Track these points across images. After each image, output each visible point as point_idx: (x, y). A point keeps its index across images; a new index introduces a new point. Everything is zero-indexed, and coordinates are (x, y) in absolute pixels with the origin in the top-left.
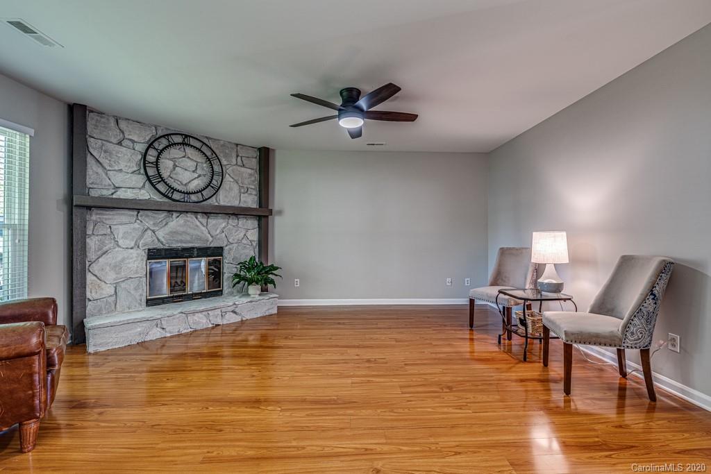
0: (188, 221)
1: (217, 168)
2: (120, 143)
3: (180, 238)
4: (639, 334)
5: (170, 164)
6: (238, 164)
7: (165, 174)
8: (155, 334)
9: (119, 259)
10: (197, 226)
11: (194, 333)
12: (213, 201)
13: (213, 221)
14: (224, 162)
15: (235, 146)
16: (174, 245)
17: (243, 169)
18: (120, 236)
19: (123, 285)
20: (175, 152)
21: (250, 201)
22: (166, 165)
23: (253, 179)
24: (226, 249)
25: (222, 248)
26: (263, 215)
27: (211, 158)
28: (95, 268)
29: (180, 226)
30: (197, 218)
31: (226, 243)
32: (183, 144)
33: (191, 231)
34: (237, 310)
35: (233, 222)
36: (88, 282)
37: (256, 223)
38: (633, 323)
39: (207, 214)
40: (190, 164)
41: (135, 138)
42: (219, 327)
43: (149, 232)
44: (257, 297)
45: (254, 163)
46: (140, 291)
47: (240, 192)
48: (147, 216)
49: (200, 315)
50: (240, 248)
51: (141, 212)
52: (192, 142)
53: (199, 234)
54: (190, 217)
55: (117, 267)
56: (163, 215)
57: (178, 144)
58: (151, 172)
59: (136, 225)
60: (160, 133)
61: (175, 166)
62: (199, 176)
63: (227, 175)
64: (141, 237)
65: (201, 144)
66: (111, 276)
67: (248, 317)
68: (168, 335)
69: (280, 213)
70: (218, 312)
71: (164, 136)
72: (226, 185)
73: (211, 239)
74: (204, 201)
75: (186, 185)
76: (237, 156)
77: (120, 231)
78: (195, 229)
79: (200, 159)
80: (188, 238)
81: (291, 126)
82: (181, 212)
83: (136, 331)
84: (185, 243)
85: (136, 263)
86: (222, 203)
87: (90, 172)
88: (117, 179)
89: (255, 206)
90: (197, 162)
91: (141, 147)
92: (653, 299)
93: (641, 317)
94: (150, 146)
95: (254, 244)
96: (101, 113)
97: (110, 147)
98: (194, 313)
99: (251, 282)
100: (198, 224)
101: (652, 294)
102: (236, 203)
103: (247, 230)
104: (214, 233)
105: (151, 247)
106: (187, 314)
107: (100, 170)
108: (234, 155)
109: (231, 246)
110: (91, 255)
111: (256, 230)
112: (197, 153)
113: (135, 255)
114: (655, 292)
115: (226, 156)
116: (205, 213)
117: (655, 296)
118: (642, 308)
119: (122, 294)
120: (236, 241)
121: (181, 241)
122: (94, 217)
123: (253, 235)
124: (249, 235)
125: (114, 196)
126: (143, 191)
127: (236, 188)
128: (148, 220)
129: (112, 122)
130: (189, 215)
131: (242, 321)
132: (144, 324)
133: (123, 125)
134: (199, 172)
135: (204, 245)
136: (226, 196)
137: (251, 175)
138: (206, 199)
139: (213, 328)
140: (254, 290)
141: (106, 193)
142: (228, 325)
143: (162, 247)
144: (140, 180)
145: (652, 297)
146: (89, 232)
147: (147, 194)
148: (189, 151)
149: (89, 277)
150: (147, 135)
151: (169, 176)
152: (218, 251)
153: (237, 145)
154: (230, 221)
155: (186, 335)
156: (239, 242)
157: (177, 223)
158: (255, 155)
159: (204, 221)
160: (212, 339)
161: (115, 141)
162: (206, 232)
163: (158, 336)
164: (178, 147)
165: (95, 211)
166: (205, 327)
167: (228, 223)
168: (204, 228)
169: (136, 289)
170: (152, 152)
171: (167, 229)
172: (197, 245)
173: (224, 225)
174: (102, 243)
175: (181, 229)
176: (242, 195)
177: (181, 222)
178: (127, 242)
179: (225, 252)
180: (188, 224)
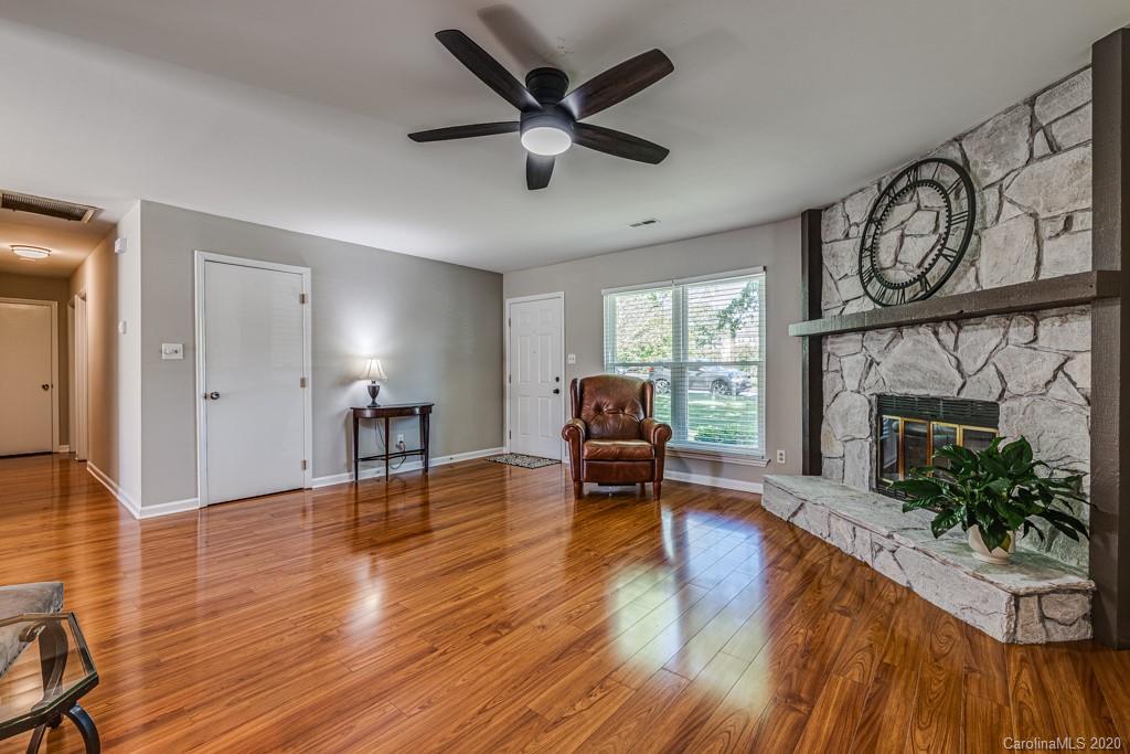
0: (919, 342)
2: (846, 237)
3: (907, 376)
5: (894, 237)
9: (846, 407)
10: (934, 351)
12: (963, 285)
13: (968, 336)
16: (901, 391)
18: (845, 374)
19: (848, 446)
20: (901, 211)
21: (1079, 253)
22: (889, 240)
25: (996, 407)
27: (949, 188)
28: (829, 415)
29: (911, 352)
30: (936, 333)
31: (996, 392)
32: (909, 186)
33: (924, 364)
35: (1020, 332)
36: (823, 432)
39: (960, 320)
40: (926, 221)
41: (858, 220)
43: (874, 367)
46: (863, 461)
47: (1040, 239)
48: (872, 339)
49: (845, 525)
50: (1039, 410)
51: (867, 334)
52: (922, 172)
53: (937, 368)
54: (925, 333)
55: (844, 419)
56: (890, 334)
57: (901, 193)
58: (866, 265)
59: (862, 356)
61: (903, 237)
62: (940, 239)
64: (866, 374)
65: (936, 165)
66: (840, 430)
71: (886, 191)
73: (960, 381)
74: (929, 294)
75: (920, 266)
76: (1034, 133)
77: (847, 364)
78: (929, 359)
80: (920, 376)
82: (913, 325)
83: (786, 502)
84: (914, 387)
85: (861, 417)
87: (824, 289)
88: (844, 289)
90: (938, 209)
94: (870, 220)
96: (832, 207)
97: (837, 246)
98: (837, 516)
100: (937, 345)
102: (1027, 275)
103: (1069, 356)
106: (830, 513)
107: (832, 284)
108: (1023, 136)
109: (1014, 404)
113: (859, 403)
115: (999, 153)
116: (953, 319)
119: (848, 459)
120: (1028, 388)
122: (829, 348)
124: (1071, 367)
125: (843, 315)
126: (867, 300)
128: (874, 346)
129: (840, 210)
130: (922, 328)
131: (910, 590)
133: (848, 206)
134: (942, 228)
135: (947, 394)
136: (998, 263)
138: (934, 289)
141: (837, 312)
146: (824, 368)
148: (923, 193)
149: (824, 426)
150: (869, 204)
151: (896, 261)
152: (984, 413)
153: (1033, 100)
154: (1014, 331)
156: (1038, 391)
157: (902, 347)
159: (950, 338)
161: (840, 235)
164: (906, 198)
165: (830, 339)
167: (1006, 338)
168: (944, 356)
169: (859, 457)
170: (871, 231)
171: (890, 360)
173: (994, 343)
174: (835, 384)
175: (908, 359)
176: (1047, 245)
177: (910, 344)
178: (852, 383)
179: (1002, 418)
180: (920, 347)
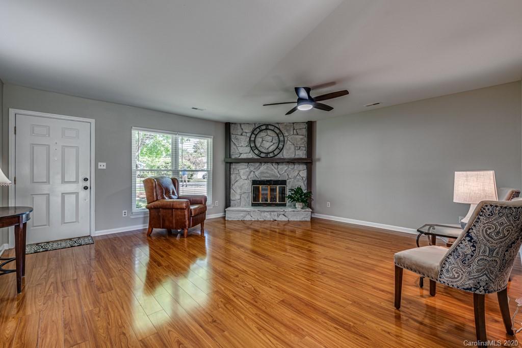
1: (281, 138)
2: (242, 135)
3: (265, 175)
4: (454, 273)
5: (260, 140)
6: (295, 133)
7: (258, 145)
8: (248, 218)
9: (241, 184)
10: (273, 169)
11: (264, 221)
12: (280, 156)
13: (280, 167)
14: (286, 134)
15: (292, 124)
16: (262, 179)
17: (297, 136)
18: (242, 174)
19: (243, 195)
20: (263, 134)
21: (302, 154)
22: (259, 140)
23: (303, 141)
24: (287, 181)
25: (285, 181)
26: (309, 162)
27: (279, 133)
28: (234, 187)
29: (265, 169)
30: (273, 165)
31: (287, 178)
32: (267, 129)
33: (270, 172)
34: (285, 214)
35: (291, 166)
36: (231, 193)
37: (305, 167)
38: (449, 260)
39: (278, 163)
40: (269, 138)
41: (247, 131)
42: (276, 222)
43: (252, 173)
44: (299, 209)
45: (304, 132)
46: (249, 199)
47: (295, 149)
48: (251, 165)
49: (267, 213)
50: (295, 181)
51: (250, 164)
52: (270, 127)
53: (274, 173)
54: (269, 165)
55: (241, 188)
56: (258, 164)
57: (264, 129)
58: (252, 145)
59: (248, 170)
60: (257, 126)
61: (263, 140)
62: (274, 144)
63: (288, 141)
64: (249, 175)
65: (274, 127)
66: (239, 191)
67: (292, 220)
68: (253, 220)
69: (319, 160)
70: (276, 213)
71: (258, 127)
72: (287, 146)
73: (279, 176)
74: (274, 156)
75: (268, 149)
76: (294, 129)
77: (242, 172)
79: (274, 135)
80: (268, 175)
81: (287, 114)
82: (265, 163)
83: (240, 215)
84: (267, 178)
85: (248, 187)
86: (285, 157)
87: (232, 148)
88: (241, 150)
89: (304, 157)
90: (273, 137)
91: (249, 135)
92: (470, 241)
93: (456, 257)
94: (253, 133)
95: (304, 179)
96: (235, 124)
97: (238, 137)
98: (264, 212)
99: (298, 200)
100: (273, 168)
101: (468, 236)
102: (292, 156)
103: (300, 171)
104: (281, 173)
105: (253, 179)
106: (261, 212)
107: (235, 147)
108: (292, 129)
109: (290, 180)
110: (232, 182)
111: (306, 171)
112: (272, 132)
113: (247, 183)
114: (472, 234)
115: (287, 131)
116: (277, 163)
117: (472, 238)
118: (458, 247)
119: (242, 199)
120: (293, 177)
121: (265, 177)
122: (233, 167)
123: (304, 174)
124: (301, 173)
125: (240, 158)
126: (250, 154)
127: (293, 147)
128: (252, 167)
129: (239, 125)
130: (269, 164)
131: (288, 221)
132: (244, 213)
133: (243, 126)
134: (274, 141)
135: (275, 179)
136: (287, 153)
137: (302, 139)
138: (276, 155)
139: (273, 221)
140: (299, 205)
141: (237, 156)
142: (281, 221)
143: (257, 179)
144: (248, 149)
145: (468, 238)
146: (232, 173)
147: (251, 155)
148: (269, 132)
149: (232, 191)
150: (251, 129)
151: (260, 146)
152: (284, 182)
153: (294, 123)
154: (290, 166)
155: (261, 222)
156: (295, 178)
157: (264, 167)
158: (305, 127)
159: (276, 166)
160: (272, 226)
161: (240, 134)
162: (277, 172)
163: (249, 219)
164: (264, 131)
165: (234, 164)
166: (269, 220)
167: (288, 167)
168: (275, 170)
169: (247, 198)
170: (253, 136)
171: (259, 171)
172: (272, 179)
173: (286, 168)
174: (236, 177)
175: (265, 171)
176: (297, 151)
177: (265, 167)
178: (244, 177)
179: (287, 183)
180: (268, 168)
